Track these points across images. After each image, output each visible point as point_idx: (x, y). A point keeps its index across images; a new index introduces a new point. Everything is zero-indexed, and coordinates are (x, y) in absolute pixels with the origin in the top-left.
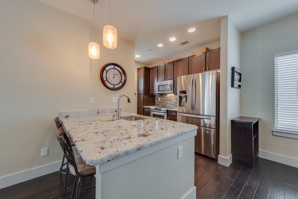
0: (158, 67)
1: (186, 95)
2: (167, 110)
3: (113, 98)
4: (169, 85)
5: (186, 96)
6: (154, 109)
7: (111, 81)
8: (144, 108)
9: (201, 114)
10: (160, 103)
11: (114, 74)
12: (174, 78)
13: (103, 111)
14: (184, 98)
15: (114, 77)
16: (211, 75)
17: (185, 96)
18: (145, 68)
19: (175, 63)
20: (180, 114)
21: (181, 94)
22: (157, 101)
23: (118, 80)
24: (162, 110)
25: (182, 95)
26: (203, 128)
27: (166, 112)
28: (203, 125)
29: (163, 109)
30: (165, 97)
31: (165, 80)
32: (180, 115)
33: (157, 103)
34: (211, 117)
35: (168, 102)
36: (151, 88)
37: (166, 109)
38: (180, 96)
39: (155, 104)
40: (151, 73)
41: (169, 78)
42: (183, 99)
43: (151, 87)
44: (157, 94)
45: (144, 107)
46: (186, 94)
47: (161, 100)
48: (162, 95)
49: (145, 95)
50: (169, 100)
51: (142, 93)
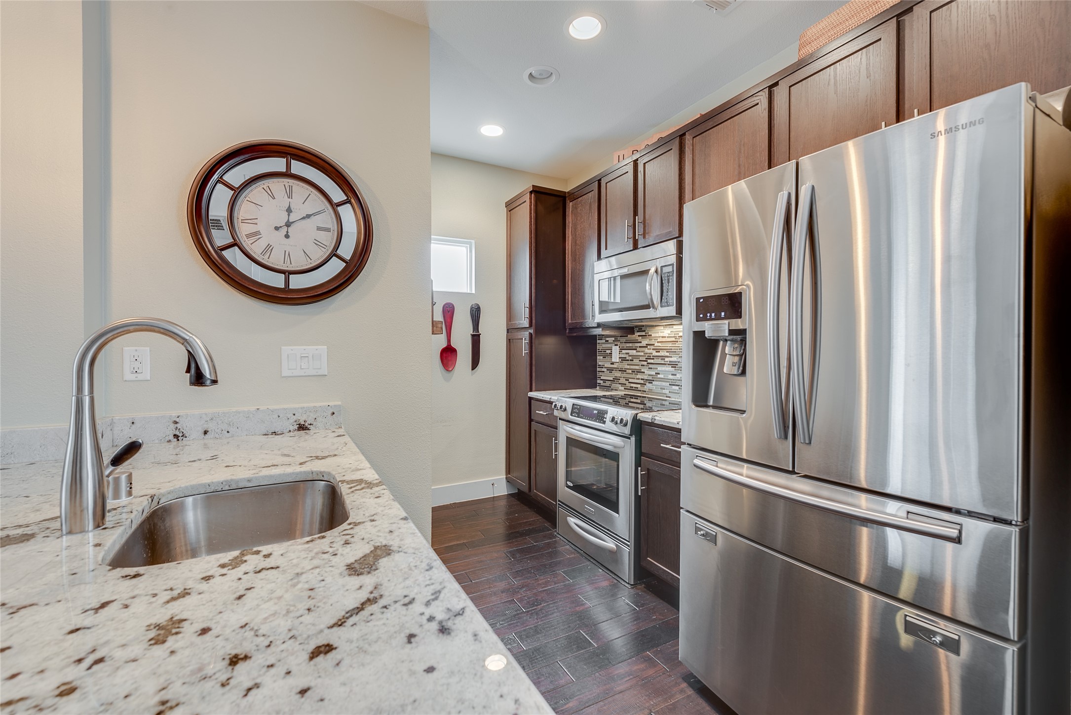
0: (599, 181)
1: (738, 324)
2: (635, 419)
3: (286, 350)
4: (653, 270)
5: (740, 336)
6: (569, 410)
7: (269, 248)
8: (530, 399)
9: (864, 485)
10: (618, 374)
11: (289, 210)
12: (681, 234)
13: (210, 426)
14: (727, 350)
15: (288, 224)
16: (942, 140)
17: (732, 332)
18: (538, 192)
19: (688, 138)
20: (697, 462)
21: (705, 319)
22: (608, 365)
23: (317, 243)
24: (608, 417)
25: (709, 328)
26: (866, 597)
27: (627, 431)
28: (870, 576)
29: (613, 411)
30: (644, 343)
31: (635, 247)
32: (696, 466)
33: (605, 376)
34: (967, 522)
35: (660, 368)
36: (569, 297)
37: (627, 414)
38: (699, 336)
39: (595, 378)
40: (570, 219)
41: (656, 232)
42: (724, 355)
43: (569, 290)
44: (599, 325)
45: (531, 394)
46: (739, 316)
47: (623, 359)
48: (627, 330)
49: (536, 331)
50: (663, 358)
51: (525, 323)
